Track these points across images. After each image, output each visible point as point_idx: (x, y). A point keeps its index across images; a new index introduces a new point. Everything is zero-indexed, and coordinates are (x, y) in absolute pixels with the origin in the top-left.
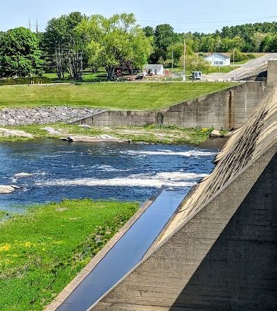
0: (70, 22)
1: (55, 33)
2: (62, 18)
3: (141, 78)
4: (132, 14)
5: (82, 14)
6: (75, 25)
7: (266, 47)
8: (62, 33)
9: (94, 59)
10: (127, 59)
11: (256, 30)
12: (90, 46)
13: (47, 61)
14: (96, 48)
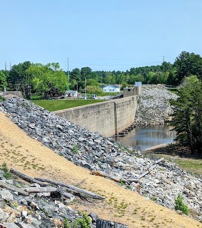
0: (24, 67)
1: (15, 73)
2: (20, 64)
3: (63, 98)
4: (58, 63)
5: (31, 63)
6: (27, 68)
7: (149, 81)
8: (20, 73)
9: (36, 87)
10: (56, 87)
11: (151, 70)
12: (34, 80)
13: (11, 88)
14: (37, 81)
